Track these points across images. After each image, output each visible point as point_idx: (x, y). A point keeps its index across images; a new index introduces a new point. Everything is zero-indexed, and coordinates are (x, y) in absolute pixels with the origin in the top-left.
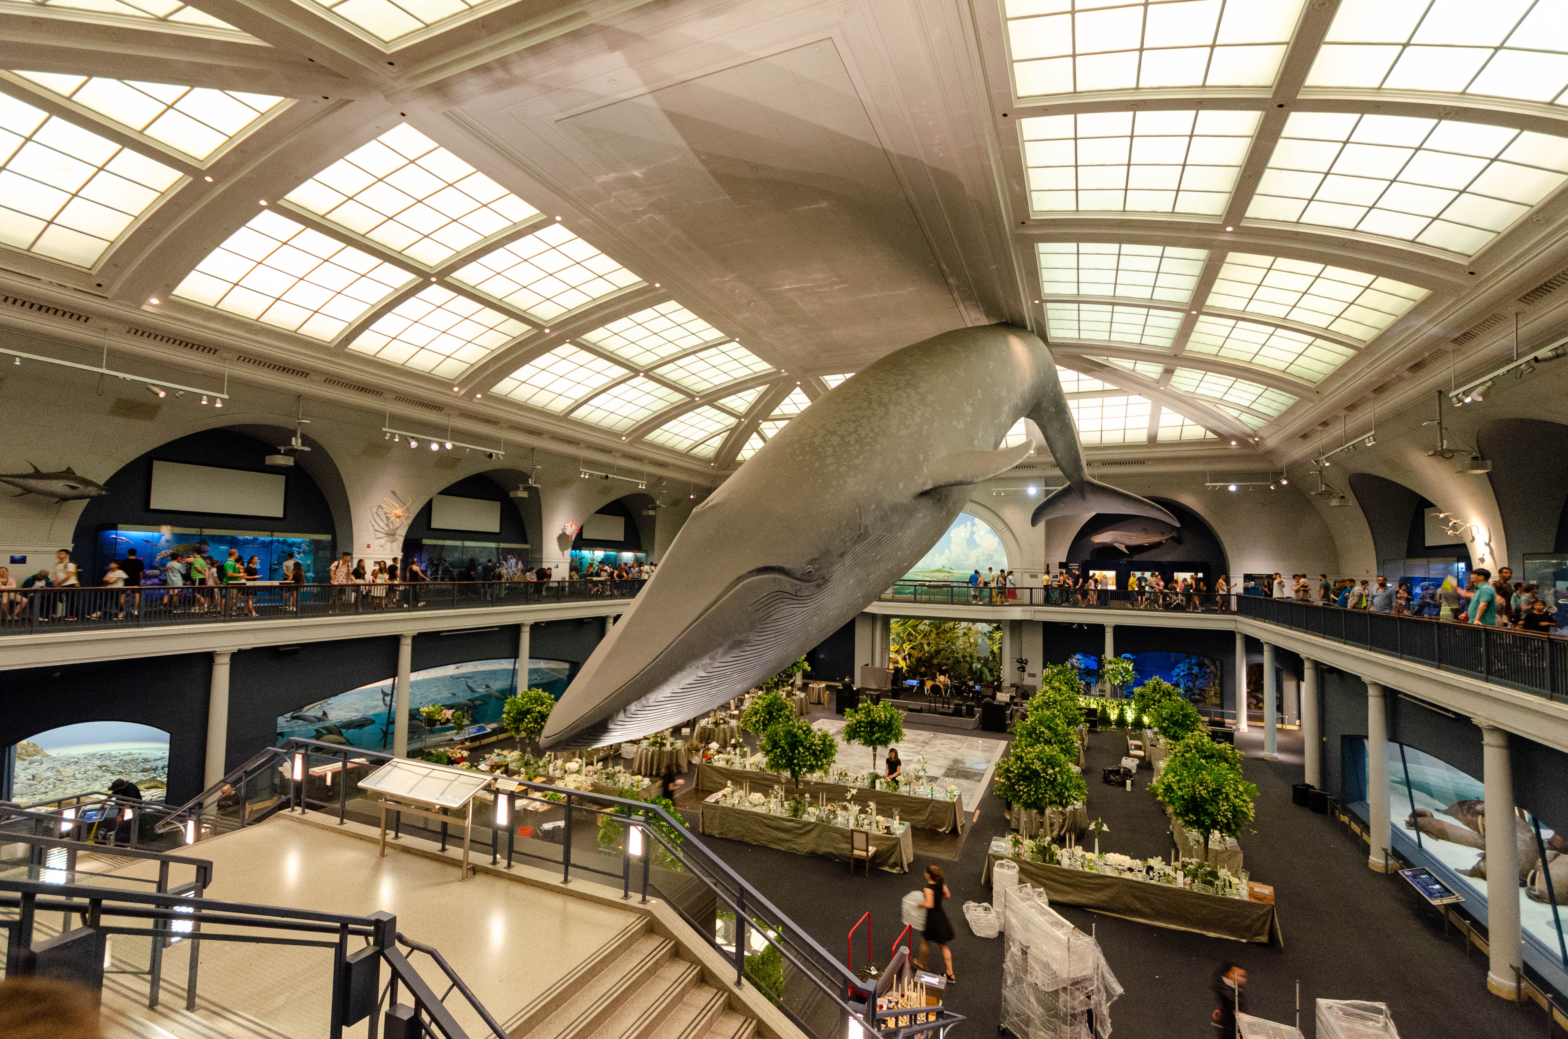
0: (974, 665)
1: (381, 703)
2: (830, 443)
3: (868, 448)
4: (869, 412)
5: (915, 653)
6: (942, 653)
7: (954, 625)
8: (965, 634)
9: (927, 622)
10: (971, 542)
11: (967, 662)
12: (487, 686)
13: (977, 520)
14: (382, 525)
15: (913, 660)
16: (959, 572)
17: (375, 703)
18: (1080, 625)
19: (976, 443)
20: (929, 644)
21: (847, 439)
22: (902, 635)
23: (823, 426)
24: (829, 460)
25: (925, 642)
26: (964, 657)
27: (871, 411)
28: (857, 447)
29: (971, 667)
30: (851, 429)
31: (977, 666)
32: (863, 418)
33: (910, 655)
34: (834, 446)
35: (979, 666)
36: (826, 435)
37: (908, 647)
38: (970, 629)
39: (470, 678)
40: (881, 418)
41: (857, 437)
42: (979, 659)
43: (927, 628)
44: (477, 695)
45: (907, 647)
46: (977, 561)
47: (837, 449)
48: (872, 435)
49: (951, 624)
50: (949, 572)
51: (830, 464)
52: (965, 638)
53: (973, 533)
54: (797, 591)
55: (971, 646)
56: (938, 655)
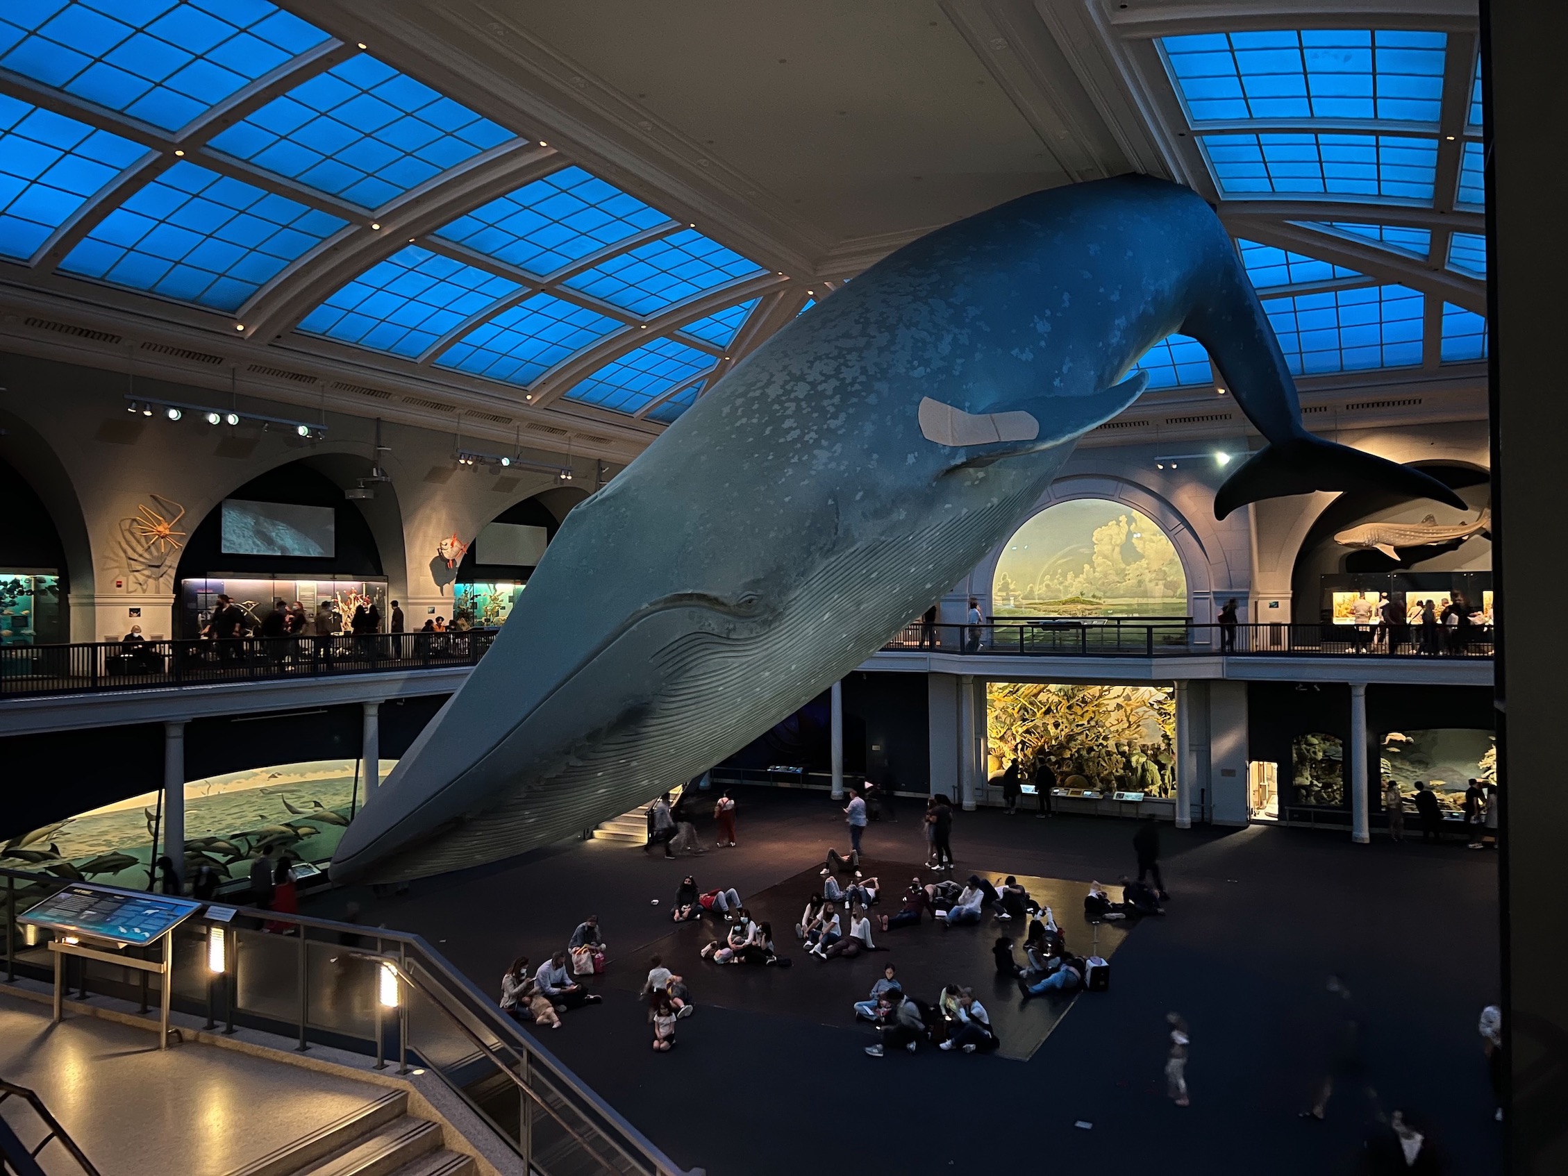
0: (1134, 759)
1: (146, 830)
2: (792, 396)
3: (855, 400)
4: (862, 342)
5: (1032, 740)
6: (1080, 738)
7: (1101, 692)
8: (1119, 707)
9: (1053, 687)
10: (1129, 552)
11: (1123, 754)
12: (317, 804)
13: (1135, 513)
14: (140, 549)
15: (1029, 751)
16: (1110, 601)
17: (138, 831)
18: (1309, 685)
19: (1057, 382)
20: (1056, 725)
21: (820, 388)
22: (1010, 710)
23: (785, 368)
24: (788, 423)
25: (1050, 721)
26: (1117, 745)
27: (866, 339)
28: (837, 399)
29: (1129, 761)
30: (829, 370)
32: (850, 351)
33: (1023, 743)
34: (796, 400)
35: (1143, 759)
36: (786, 382)
37: (1021, 730)
38: (1128, 698)
39: (291, 792)
40: (881, 350)
41: (838, 384)
42: (1144, 750)
43: (1053, 698)
44: (299, 817)
45: (1019, 729)
46: (1140, 583)
47: (804, 404)
48: (863, 378)
49: (1095, 690)
50: (1091, 603)
51: (791, 429)
52: (1121, 714)
53: (1130, 534)
54: (729, 631)
55: (1129, 727)
56: (1072, 744)
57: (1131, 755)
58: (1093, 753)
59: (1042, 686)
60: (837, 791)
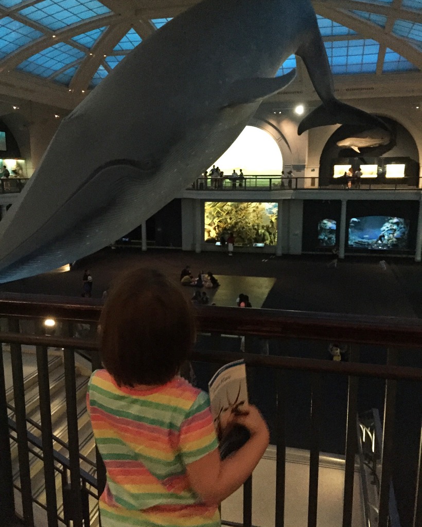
0: (260, 231)
5: (222, 225)
6: (240, 224)
8: (254, 211)
11: (255, 229)
15: (220, 229)
18: (327, 201)
20: (231, 219)
22: (213, 213)
25: (228, 217)
26: (253, 226)
29: (258, 232)
31: (261, 231)
33: (218, 226)
35: (263, 231)
38: (257, 207)
42: (263, 227)
43: (230, 208)
45: (216, 221)
49: (245, 204)
52: (254, 214)
55: (258, 219)
56: (237, 226)
57: (258, 229)
58: (244, 229)
59: (225, 203)
60: (144, 248)
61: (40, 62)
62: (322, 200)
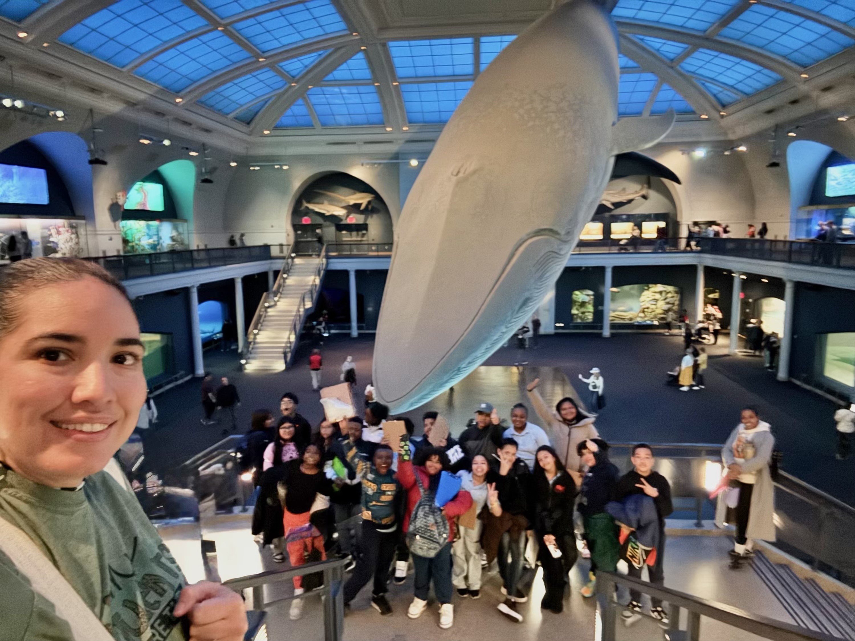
54: (560, 250)
60: (355, 332)
61: (226, 93)
62: (581, 267)
